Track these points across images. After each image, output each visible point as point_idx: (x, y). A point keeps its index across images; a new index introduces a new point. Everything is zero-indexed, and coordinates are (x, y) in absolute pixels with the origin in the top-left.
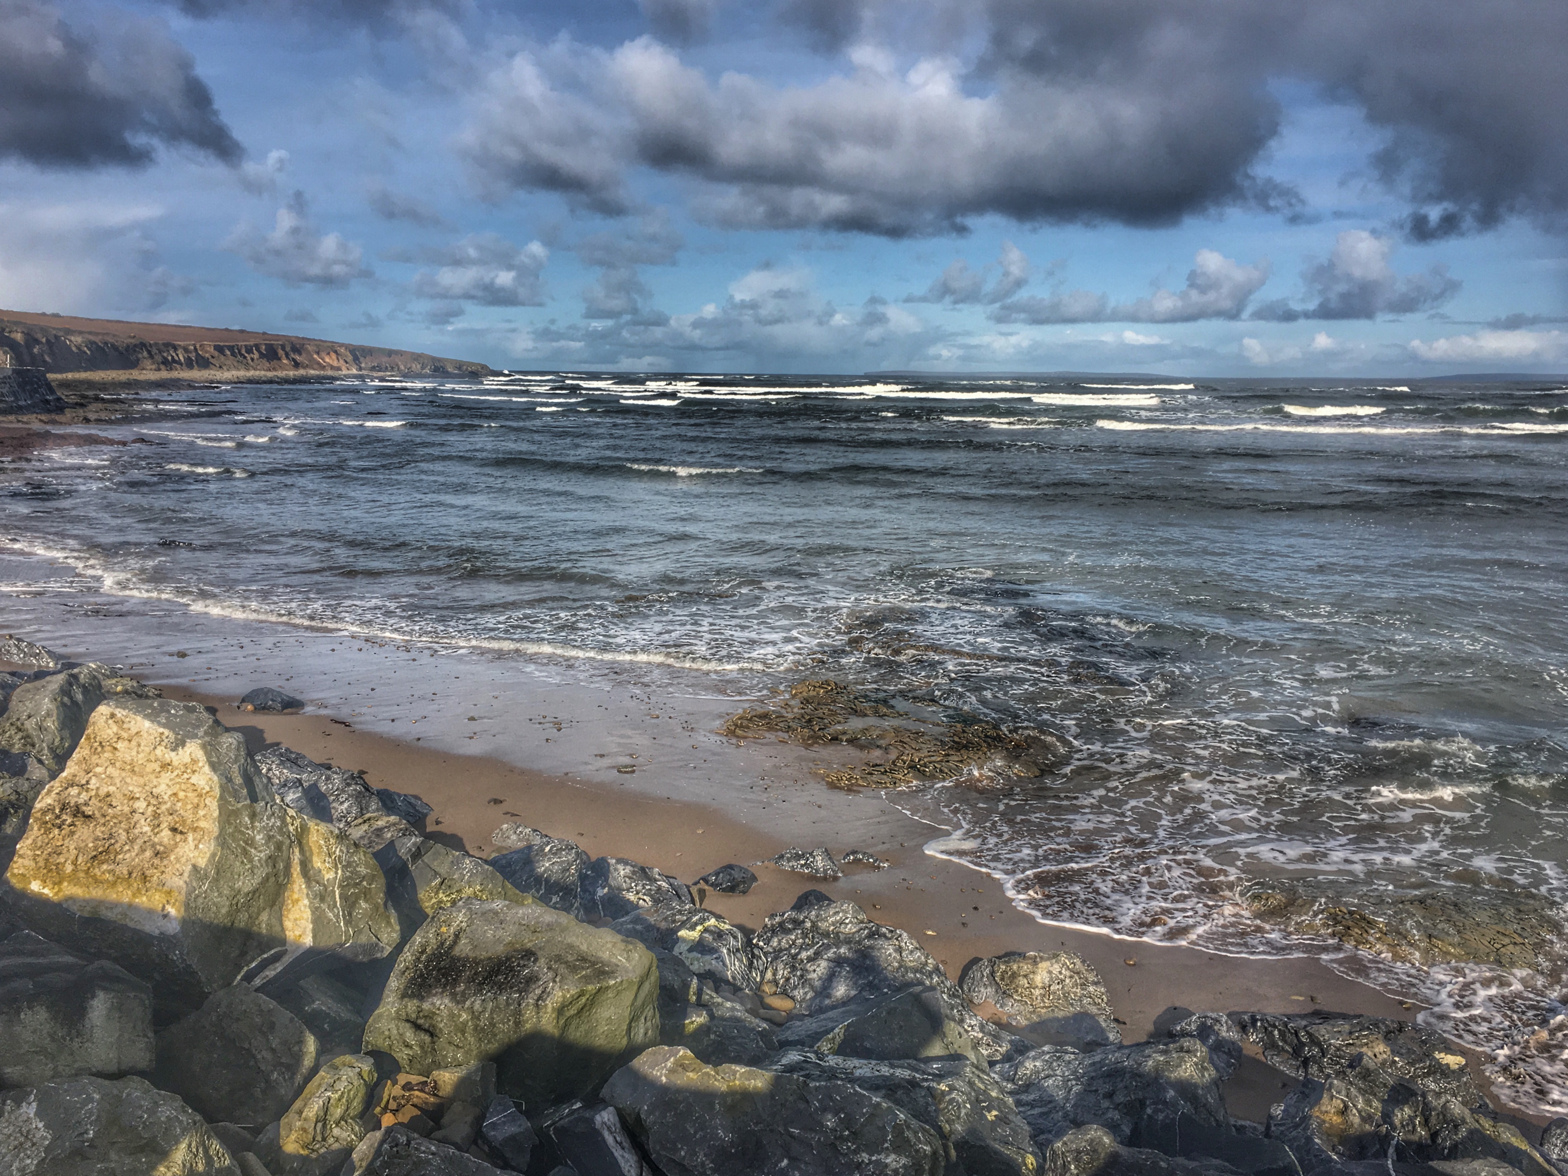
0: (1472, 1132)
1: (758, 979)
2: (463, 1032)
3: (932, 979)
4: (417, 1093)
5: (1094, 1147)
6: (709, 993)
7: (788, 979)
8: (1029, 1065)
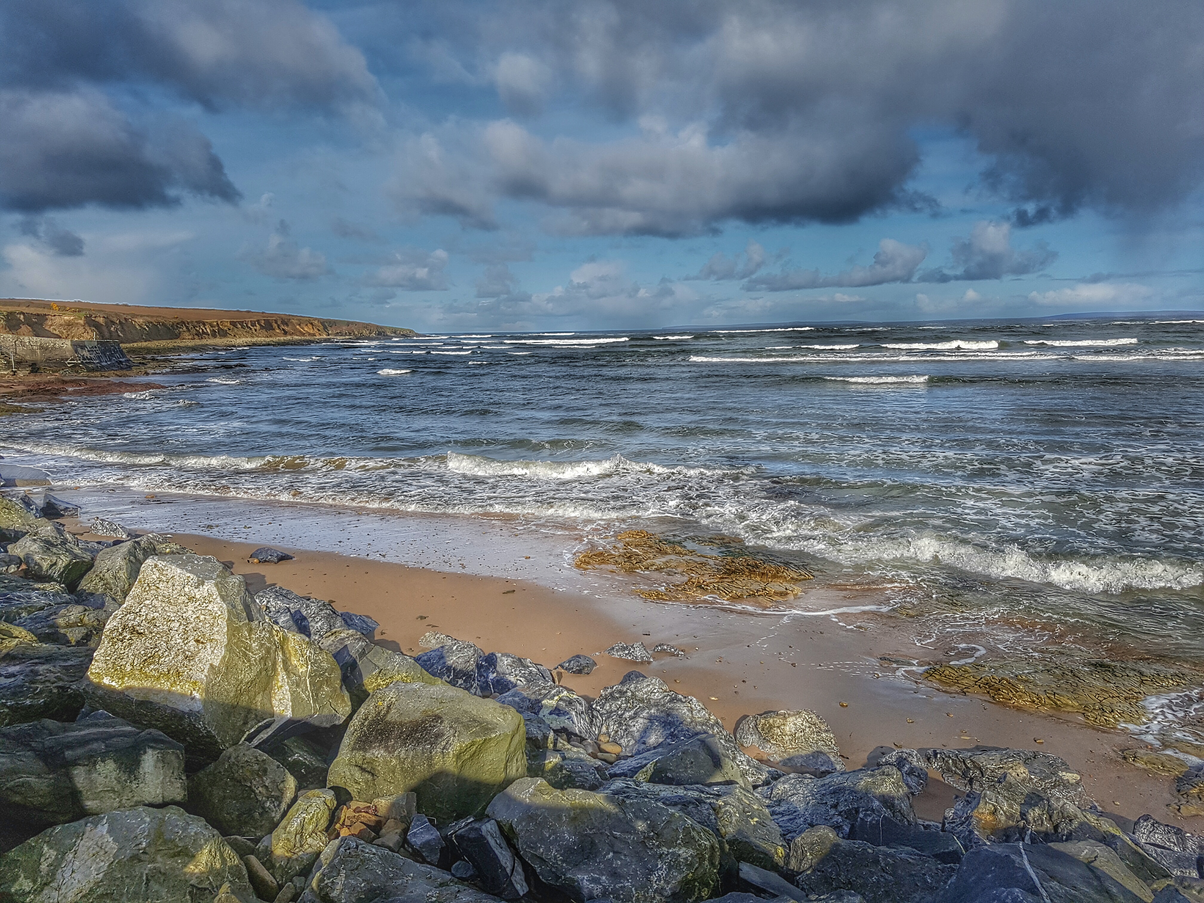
0: (1081, 824)
1: (597, 733)
2: (394, 773)
3: (714, 730)
4: (363, 814)
5: (822, 841)
6: (562, 743)
7: (617, 732)
8: (781, 787)
